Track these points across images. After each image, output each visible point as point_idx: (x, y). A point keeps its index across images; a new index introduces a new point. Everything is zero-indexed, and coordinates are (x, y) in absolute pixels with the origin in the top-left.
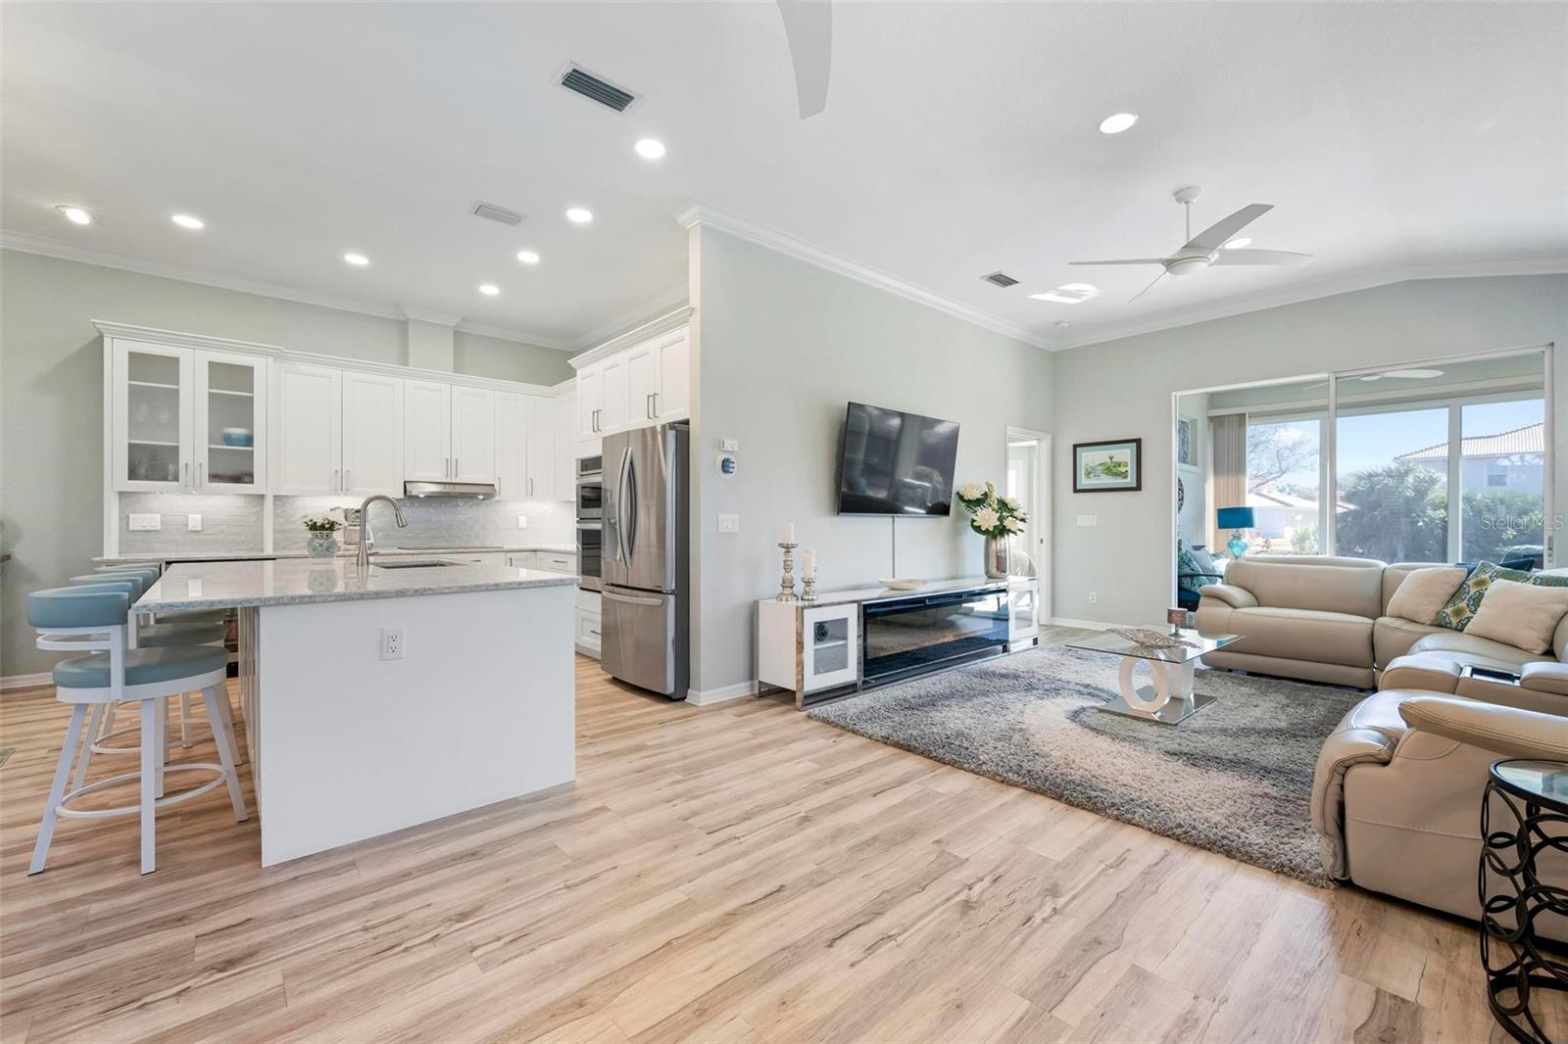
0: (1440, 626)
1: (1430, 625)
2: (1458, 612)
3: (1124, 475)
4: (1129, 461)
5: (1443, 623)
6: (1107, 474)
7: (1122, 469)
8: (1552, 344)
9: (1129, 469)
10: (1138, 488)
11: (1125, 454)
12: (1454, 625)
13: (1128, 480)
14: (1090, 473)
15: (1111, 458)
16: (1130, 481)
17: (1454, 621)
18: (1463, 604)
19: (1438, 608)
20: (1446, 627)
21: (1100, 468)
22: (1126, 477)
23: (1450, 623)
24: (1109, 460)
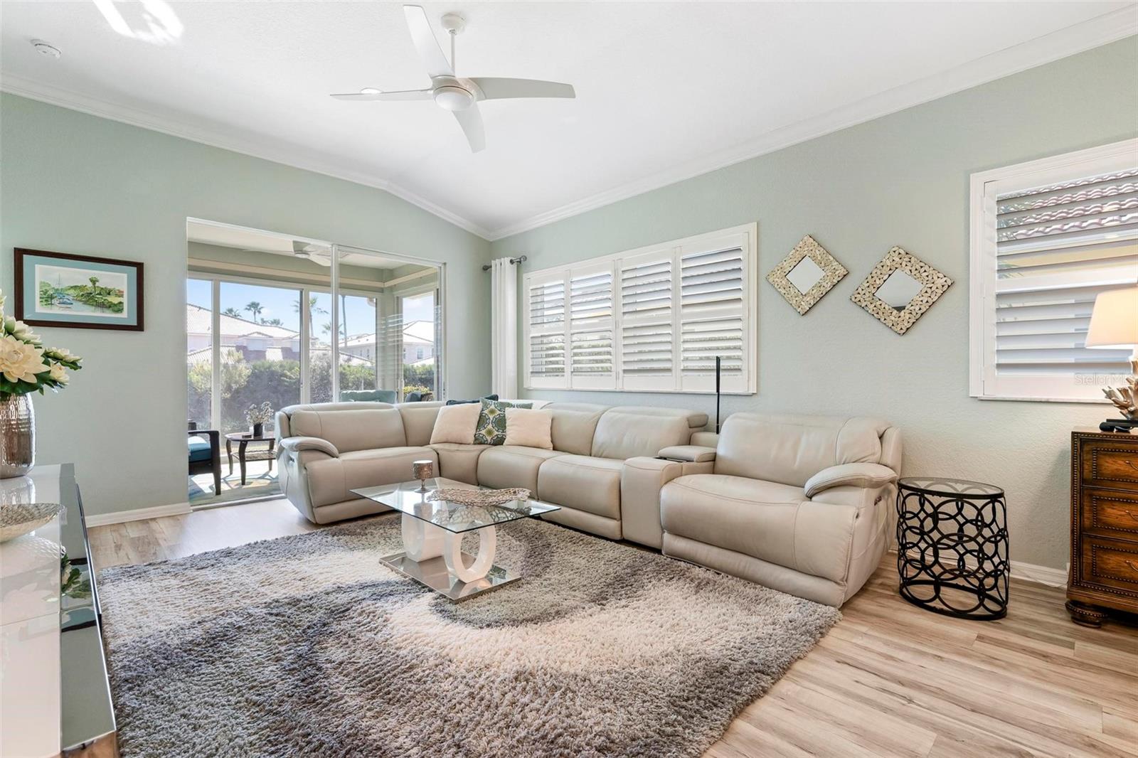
0: (481, 443)
1: (474, 444)
2: (490, 432)
3: (118, 308)
4: (124, 288)
5: (483, 441)
6: (85, 303)
7: (115, 300)
8: (445, 264)
9: (125, 300)
10: (139, 327)
11: (120, 280)
12: (489, 441)
13: (124, 315)
14: (52, 297)
15: (94, 281)
16: (127, 316)
17: (489, 438)
18: (490, 427)
19: (474, 433)
20: (484, 444)
21: (72, 292)
22: (120, 310)
23: (487, 440)
24: (90, 285)
